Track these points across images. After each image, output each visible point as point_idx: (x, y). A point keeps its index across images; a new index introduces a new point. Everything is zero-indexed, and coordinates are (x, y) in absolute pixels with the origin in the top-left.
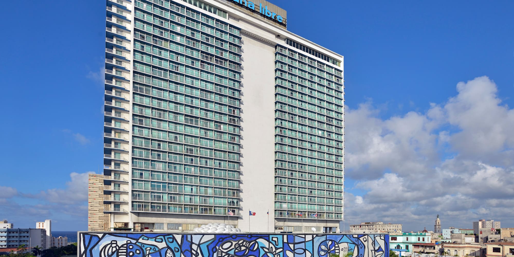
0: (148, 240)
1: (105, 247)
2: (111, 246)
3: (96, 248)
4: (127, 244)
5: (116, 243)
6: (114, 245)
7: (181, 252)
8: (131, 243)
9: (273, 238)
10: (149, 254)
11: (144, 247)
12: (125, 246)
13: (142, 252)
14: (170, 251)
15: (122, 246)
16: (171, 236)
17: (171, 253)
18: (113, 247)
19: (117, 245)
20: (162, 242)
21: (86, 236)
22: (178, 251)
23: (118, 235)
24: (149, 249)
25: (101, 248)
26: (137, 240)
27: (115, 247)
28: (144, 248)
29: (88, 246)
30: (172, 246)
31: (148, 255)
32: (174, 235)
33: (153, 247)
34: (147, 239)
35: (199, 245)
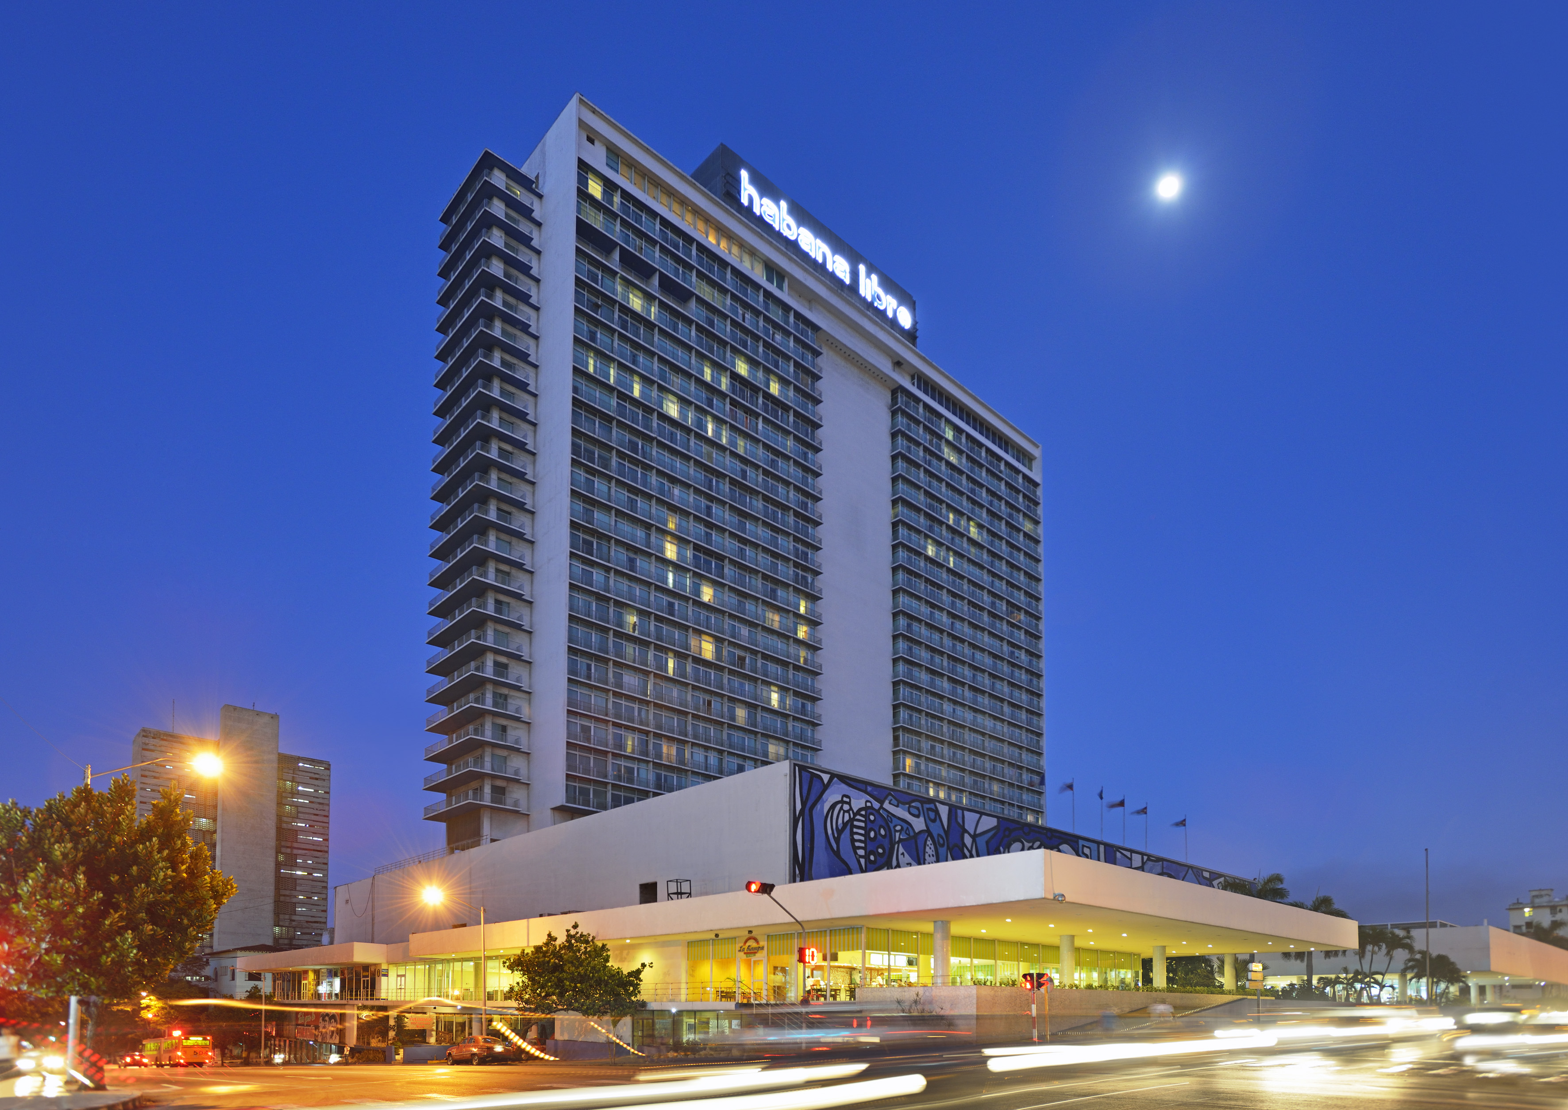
0: (897, 806)
1: (833, 807)
2: (841, 808)
3: (818, 806)
4: (865, 808)
5: (849, 803)
6: (846, 807)
7: (948, 848)
8: (872, 807)
9: (1083, 846)
10: (900, 840)
11: (891, 822)
12: (863, 813)
13: (888, 833)
14: (931, 842)
15: (858, 812)
16: (932, 806)
17: (932, 847)
18: (845, 812)
19: (851, 809)
20: (918, 816)
21: (804, 773)
22: (942, 846)
23: (852, 783)
24: (898, 828)
25: (826, 807)
26: (882, 802)
27: (848, 811)
28: (891, 825)
29: (807, 798)
30: (936, 829)
31: (898, 842)
32: (937, 804)
33: (905, 826)
34: (895, 803)
35: (974, 837)
